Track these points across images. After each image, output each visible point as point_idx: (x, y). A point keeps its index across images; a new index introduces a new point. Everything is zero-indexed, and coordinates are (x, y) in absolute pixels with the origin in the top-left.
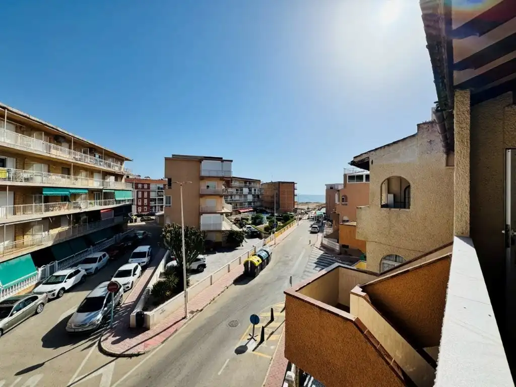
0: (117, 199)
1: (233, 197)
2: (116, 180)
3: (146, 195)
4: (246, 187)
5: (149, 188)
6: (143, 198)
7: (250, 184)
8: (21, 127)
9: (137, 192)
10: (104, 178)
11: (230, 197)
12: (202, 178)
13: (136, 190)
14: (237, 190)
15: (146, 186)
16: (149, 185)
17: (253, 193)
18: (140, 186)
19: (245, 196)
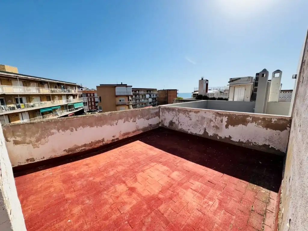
0: (76, 108)
1: (140, 100)
2: (74, 98)
3: (93, 99)
4: (147, 94)
5: (94, 96)
6: (91, 102)
7: (150, 92)
8: (25, 82)
9: (88, 98)
10: (67, 98)
11: (138, 100)
12: (117, 96)
13: (87, 97)
14: (142, 96)
15: (92, 95)
16: (94, 94)
17: (152, 97)
18: (89, 95)
19: (147, 99)
